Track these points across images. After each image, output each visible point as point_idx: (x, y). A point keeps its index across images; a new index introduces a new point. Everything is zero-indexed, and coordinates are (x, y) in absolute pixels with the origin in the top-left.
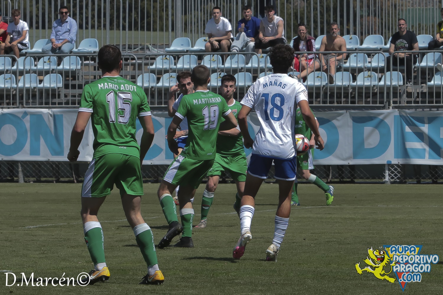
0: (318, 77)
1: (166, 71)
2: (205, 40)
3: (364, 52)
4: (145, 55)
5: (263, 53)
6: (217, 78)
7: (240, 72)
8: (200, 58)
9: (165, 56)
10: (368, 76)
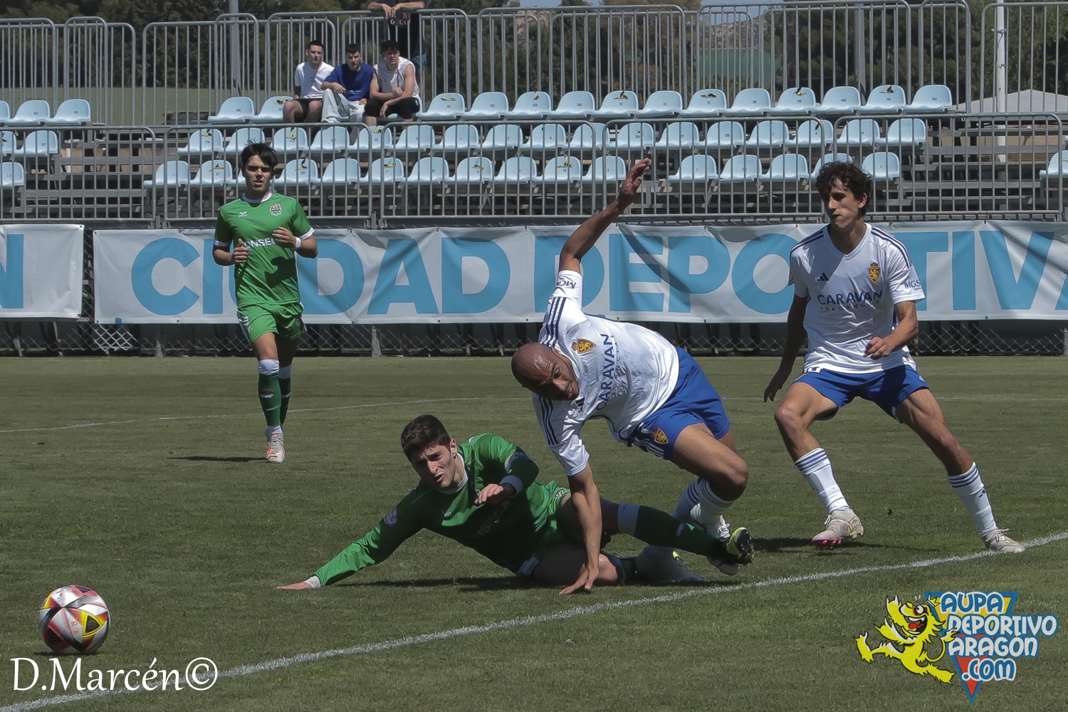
0: (476, 166)
1: (207, 157)
2: (278, 101)
3: (557, 121)
4: (169, 129)
5: (379, 123)
6: (297, 170)
7: (336, 158)
8: (269, 132)
9: (208, 131)
10: (565, 164)
